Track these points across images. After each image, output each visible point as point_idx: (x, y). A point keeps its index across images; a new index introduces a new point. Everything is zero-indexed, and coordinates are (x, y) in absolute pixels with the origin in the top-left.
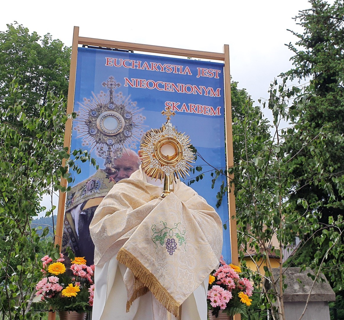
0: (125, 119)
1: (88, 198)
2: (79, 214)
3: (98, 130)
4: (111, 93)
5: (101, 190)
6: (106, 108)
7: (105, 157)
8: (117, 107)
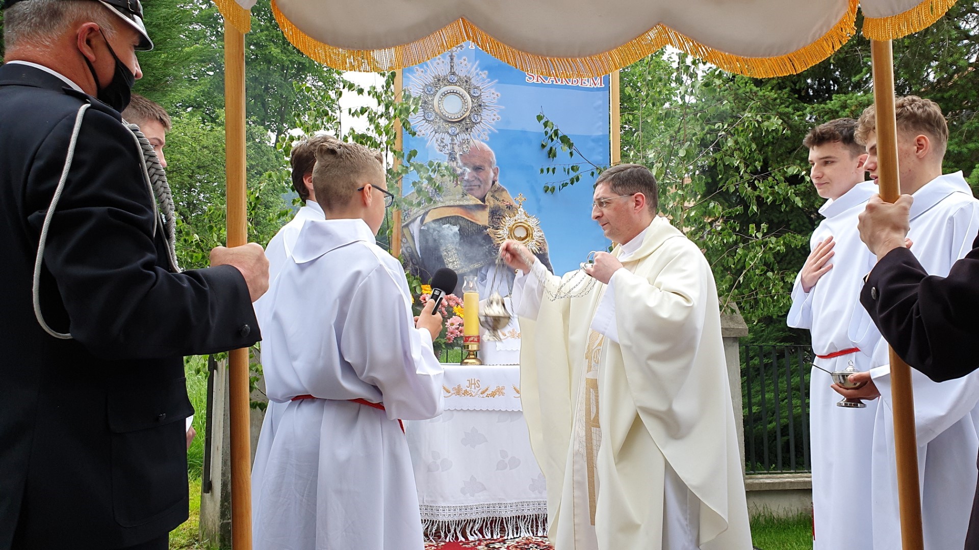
0: (472, 97)
1: (429, 208)
2: (419, 229)
3: (436, 114)
4: (452, 59)
5: (444, 198)
6: (445, 82)
7: (448, 152)
8: (460, 79)
